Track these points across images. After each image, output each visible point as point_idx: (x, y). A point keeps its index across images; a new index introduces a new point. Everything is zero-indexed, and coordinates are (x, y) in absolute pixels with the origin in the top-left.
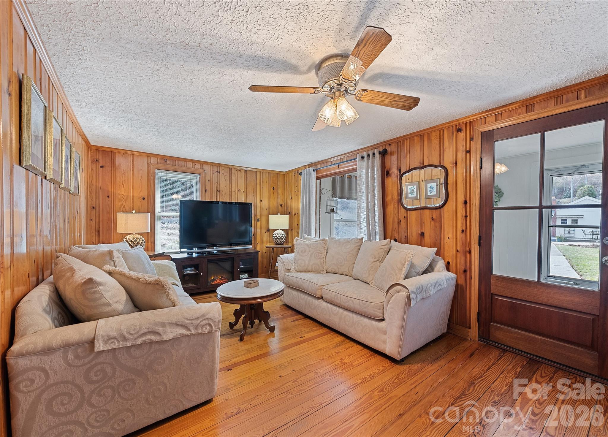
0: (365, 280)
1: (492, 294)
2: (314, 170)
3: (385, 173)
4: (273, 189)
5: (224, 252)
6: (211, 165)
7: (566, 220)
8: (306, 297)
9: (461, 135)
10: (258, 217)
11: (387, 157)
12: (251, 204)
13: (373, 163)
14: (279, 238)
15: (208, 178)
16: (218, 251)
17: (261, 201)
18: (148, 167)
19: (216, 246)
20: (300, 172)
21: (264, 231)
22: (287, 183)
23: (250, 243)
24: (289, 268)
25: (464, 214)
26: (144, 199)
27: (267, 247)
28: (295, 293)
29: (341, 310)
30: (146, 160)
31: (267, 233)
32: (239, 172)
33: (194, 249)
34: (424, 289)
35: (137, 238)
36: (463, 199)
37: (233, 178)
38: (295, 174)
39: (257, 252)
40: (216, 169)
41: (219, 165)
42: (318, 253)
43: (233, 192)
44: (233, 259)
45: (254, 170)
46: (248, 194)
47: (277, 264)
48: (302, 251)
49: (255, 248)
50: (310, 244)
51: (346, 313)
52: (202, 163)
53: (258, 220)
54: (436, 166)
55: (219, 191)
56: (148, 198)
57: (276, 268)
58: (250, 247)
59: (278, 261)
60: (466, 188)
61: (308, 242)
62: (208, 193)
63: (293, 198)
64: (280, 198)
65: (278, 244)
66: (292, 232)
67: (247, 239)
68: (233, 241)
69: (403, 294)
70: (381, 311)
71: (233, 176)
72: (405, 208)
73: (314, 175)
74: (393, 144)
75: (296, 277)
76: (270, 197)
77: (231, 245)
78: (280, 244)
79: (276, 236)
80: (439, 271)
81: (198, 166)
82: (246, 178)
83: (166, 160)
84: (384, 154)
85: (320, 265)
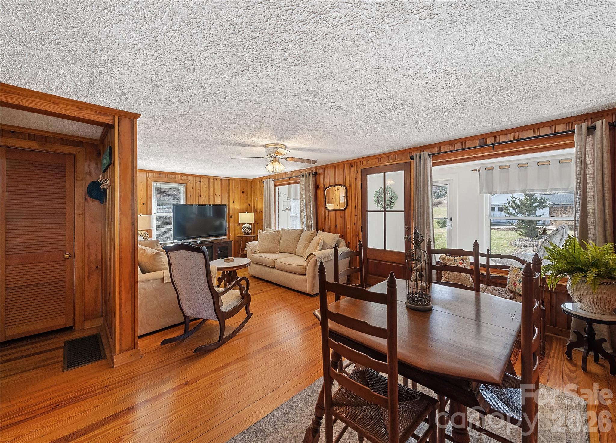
0: (301, 255)
1: (368, 259)
2: (273, 181)
3: (317, 187)
4: (243, 192)
5: (205, 242)
6: (194, 176)
7: (495, 208)
8: (265, 268)
9: (353, 169)
10: (231, 214)
11: (318, 177)
12: (226, 205)
13: (309, 180)
14: (247, 230)
15: (192, 186)
16: (201, 241)
17: (233, 202)
18: (147, 180)
19: (199, 237)
20: (263, 180)
21: (236, 225)
22: (254, 187)
23: (225, 234)
24: (254, 251)
25: (355, 215)
26: (144, 204)
27: (238, 237)
28: (258, 266)
29: (285, 273)
30: (145, 175)
31: (238, 226)
32: (216, 181)
33: (183, 240)
34: (326, 256)
35: (144, 234)
36: (354, 206)
37: (211, 186)
38: (259, 181)
39: (231, 241)
40: (198, 179)
41: (200, 176)
42: (275, 240)
43: (211, 196)
44: (212, 247)
45: (228, 179)
46: (223, 197)
47: (245, 249)
48: (263, 239)
49: (229, 238)
50: (269, 234)
51: (288, 274)
52: (187, 175)
53: (231, 217)
54: (341, 185)
55: (200, 196)
56: (147, 203)
57: (244, 252)
58: (226, 237)
59: (247, 247)
60: (356, 199)
61: (268, 233)
62: (192, 198)
63: (258, 199)
64: (248, 199)
65: (246, 234)
66: (258, 225)
67: (223, 232)
68: (210, 233)
69: (314, 259)
70: (305, 269)
71: (211, 184)
72: (327, 210)
73: (273, 184)
74: (321, 169)
75: (259, 256)
76: (240, 199)
77: (209, 237)
78: (248, 234)
79: (245, 229)
80: (341, 247)
81: (184, 177)
82: (221, 185)
83: (160, 175)
84: (315, 175)
85: (276, 248)
